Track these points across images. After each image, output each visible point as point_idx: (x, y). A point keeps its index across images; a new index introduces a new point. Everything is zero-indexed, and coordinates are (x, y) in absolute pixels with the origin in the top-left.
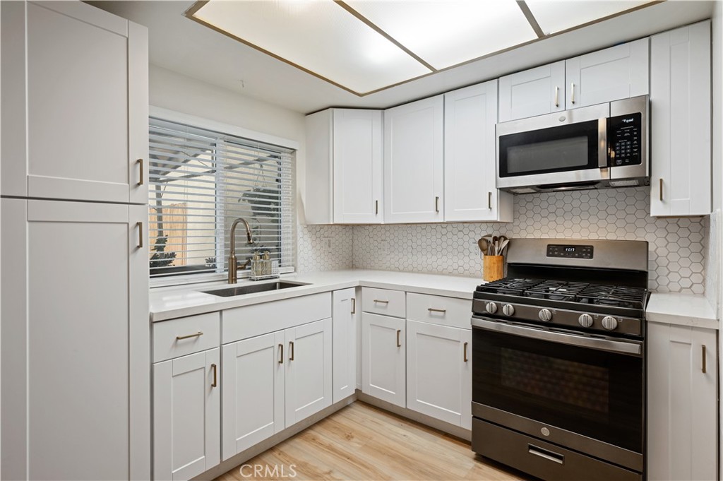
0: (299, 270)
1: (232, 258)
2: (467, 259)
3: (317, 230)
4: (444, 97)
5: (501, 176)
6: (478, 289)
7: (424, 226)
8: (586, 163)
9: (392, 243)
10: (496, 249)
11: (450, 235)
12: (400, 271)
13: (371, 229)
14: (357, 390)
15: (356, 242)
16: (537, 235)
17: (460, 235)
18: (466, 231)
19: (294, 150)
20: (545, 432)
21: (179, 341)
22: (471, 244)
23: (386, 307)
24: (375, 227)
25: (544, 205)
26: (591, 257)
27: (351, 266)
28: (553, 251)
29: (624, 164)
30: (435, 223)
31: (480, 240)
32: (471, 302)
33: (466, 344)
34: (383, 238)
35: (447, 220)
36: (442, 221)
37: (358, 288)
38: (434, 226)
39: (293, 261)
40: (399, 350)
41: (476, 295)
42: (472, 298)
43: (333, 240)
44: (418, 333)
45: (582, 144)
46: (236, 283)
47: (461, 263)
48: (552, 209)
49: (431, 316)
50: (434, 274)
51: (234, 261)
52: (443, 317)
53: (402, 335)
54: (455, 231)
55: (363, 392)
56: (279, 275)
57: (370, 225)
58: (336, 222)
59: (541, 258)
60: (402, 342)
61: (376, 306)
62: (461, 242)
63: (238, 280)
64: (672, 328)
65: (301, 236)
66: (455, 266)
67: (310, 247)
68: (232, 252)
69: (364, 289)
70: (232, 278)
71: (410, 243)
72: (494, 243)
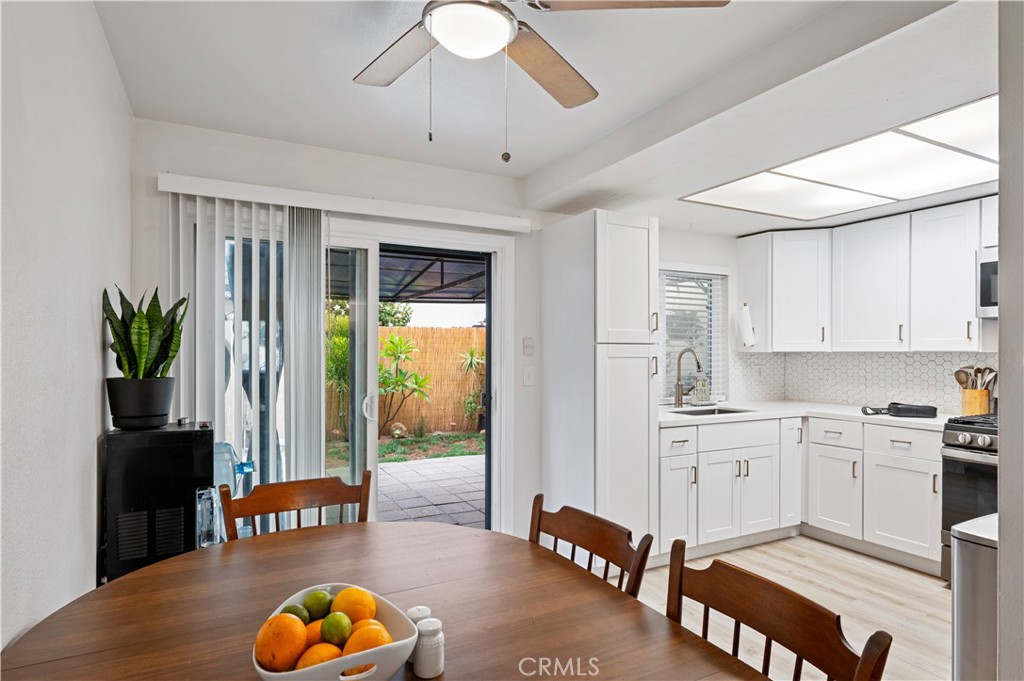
1: (679, 385)
4: (911, 216)
5: (982, 305)
6: (950, 421)
7: (883, 355)
9: (838, 372)
10: (979, 382)
11: (917, 365)
14: (801, 521)
15: (789, 371)
17: (932, 365)
18: (939, 361)
19: (726, 276)
21: (675, 444)
22: (946, 375)
23: (838, 439)
27: (783, 396)
31: (957, 372)
32: (942, 435)
33: (935, 476)
34: (827, 366)
35: (914, 349)
37: (805, 419)
39: (723, 389)
40: (854, 482)
41: (947, 427)
42: (943, 429)
43: (765, 368)
46: (682, 407)
49: (894, 447)
52: (908, 449)
53: (858, 467)
55: (810, 524)
56: (716, 402)
58: (775, 350)
60: (858, 473)
61: (826, 437)
62: (932, 373)
63: (684, 405)
65: (732, 364)
67: (741, 375)
68: (679, 380)
69: (810, 419)
70: (679, 403)
71: (862, 373)
72: (976, 376)
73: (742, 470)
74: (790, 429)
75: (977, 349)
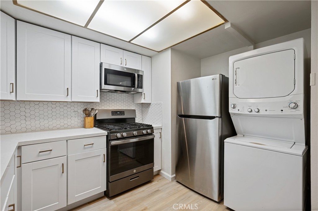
2: (69, 120)
8: (130, 86)
17: (65, 108)
20: (135, 171)
23: (51, 153)
26: (124, 115)
29: (139, 88)
30: (47, 101)
33: (104, 155)
44: (76, 160)
47: (66, 122)
48: (108, 98)
50: (47, 130)
52: (92, 147)
53: (64, 166)
54: (62, 106)
59: (110, 116)
64: (157, 130)
66: (62, 124)
72: (91, 111)
75: (99, 101)
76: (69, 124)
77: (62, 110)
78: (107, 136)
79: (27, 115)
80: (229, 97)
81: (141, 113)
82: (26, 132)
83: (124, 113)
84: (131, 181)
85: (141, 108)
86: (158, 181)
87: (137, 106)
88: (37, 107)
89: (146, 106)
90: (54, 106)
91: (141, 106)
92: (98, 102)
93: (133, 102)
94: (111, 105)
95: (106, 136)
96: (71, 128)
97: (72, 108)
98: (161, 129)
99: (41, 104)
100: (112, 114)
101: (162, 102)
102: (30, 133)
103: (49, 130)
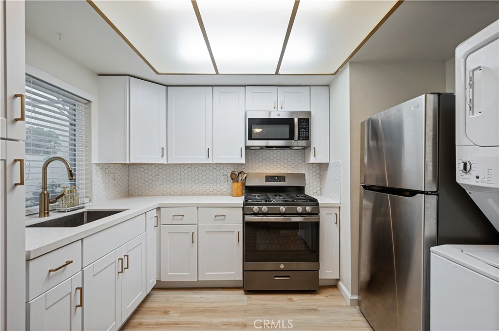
0: (94, 200)
1: (45, 194)
2: (218, 185)
3: (106, 167)
4: (213, 88)
5: (249, 139)
7: (190, 166)
8: (288, 137)
9: (164, 177)
10: (240, 179)
11: (208, 171)
12: (171, 195)
13: (146, 167)
14: (157, 281)
15: (131, 177)
16: (258, 171)
17: (215, 171)
18: (218, 169)
19: (90, 101)
20: (282, 266)
21: (52, 273)
22: (221, 176)
23: (182, 219)
24: (149, 166)
25: (261, 156)
26: (285, 181)
27: (128, 193)
28: (268, 179)
29: (303, 140)
31: (231, 174)
33: (239, 232)
34: (157, 173)
35: (215, 162)
36: (211, 163)
37: (158, 209)
38: (197, 166)
40: (193, 245)
42: (243, 206)
43: (116, 176)
44: (206, 232)
45: (286, 129)
46: (48, 216)
47: (215, 187)
48: (264, 158)
49: (216, 220)
50: (197, 195)
51: (46, 196)
52: (224, 219)
53: (195, 236)
54: (211, 169)
57: (145, 164)
59: (263, 183)
60: (195, 239)
61: (173, 219)
62: (215, 175)
63: (50, 213)
64: (327, 208)
65: (95, 173)
66: (211, 190)
67: (101, 181)
68: (44, 188)
69: (161, 208)
70: (44, 212)
71: (179, 176)
72: (238, 175)
73: (124, 265)
74: (151, 219)
75: (244, 162)
76: (218, 189)
77: (211, 173)
78: (243, 208)
79: (182, 178)
80: (456, 145)
81: (318, 180)
82: (181, 195)
83: (285, 179)
84: (275, 278)
85: (318, 172)
86: (326, 296)
87: (311, 168)
88: (189, 170)
89: (322, 167)
90: (204, 169)
91: (318, 168)
92: (243, 164)
93: (304, 162)
94: (268, 167)
95: (241, 209)
96: (220, 195)
97: (222, 171)
98: (340, 207)
99: (193, 167)
100: (266, 179)
101: (340, 161)
102: (184, 197)
103: (199, 195)
